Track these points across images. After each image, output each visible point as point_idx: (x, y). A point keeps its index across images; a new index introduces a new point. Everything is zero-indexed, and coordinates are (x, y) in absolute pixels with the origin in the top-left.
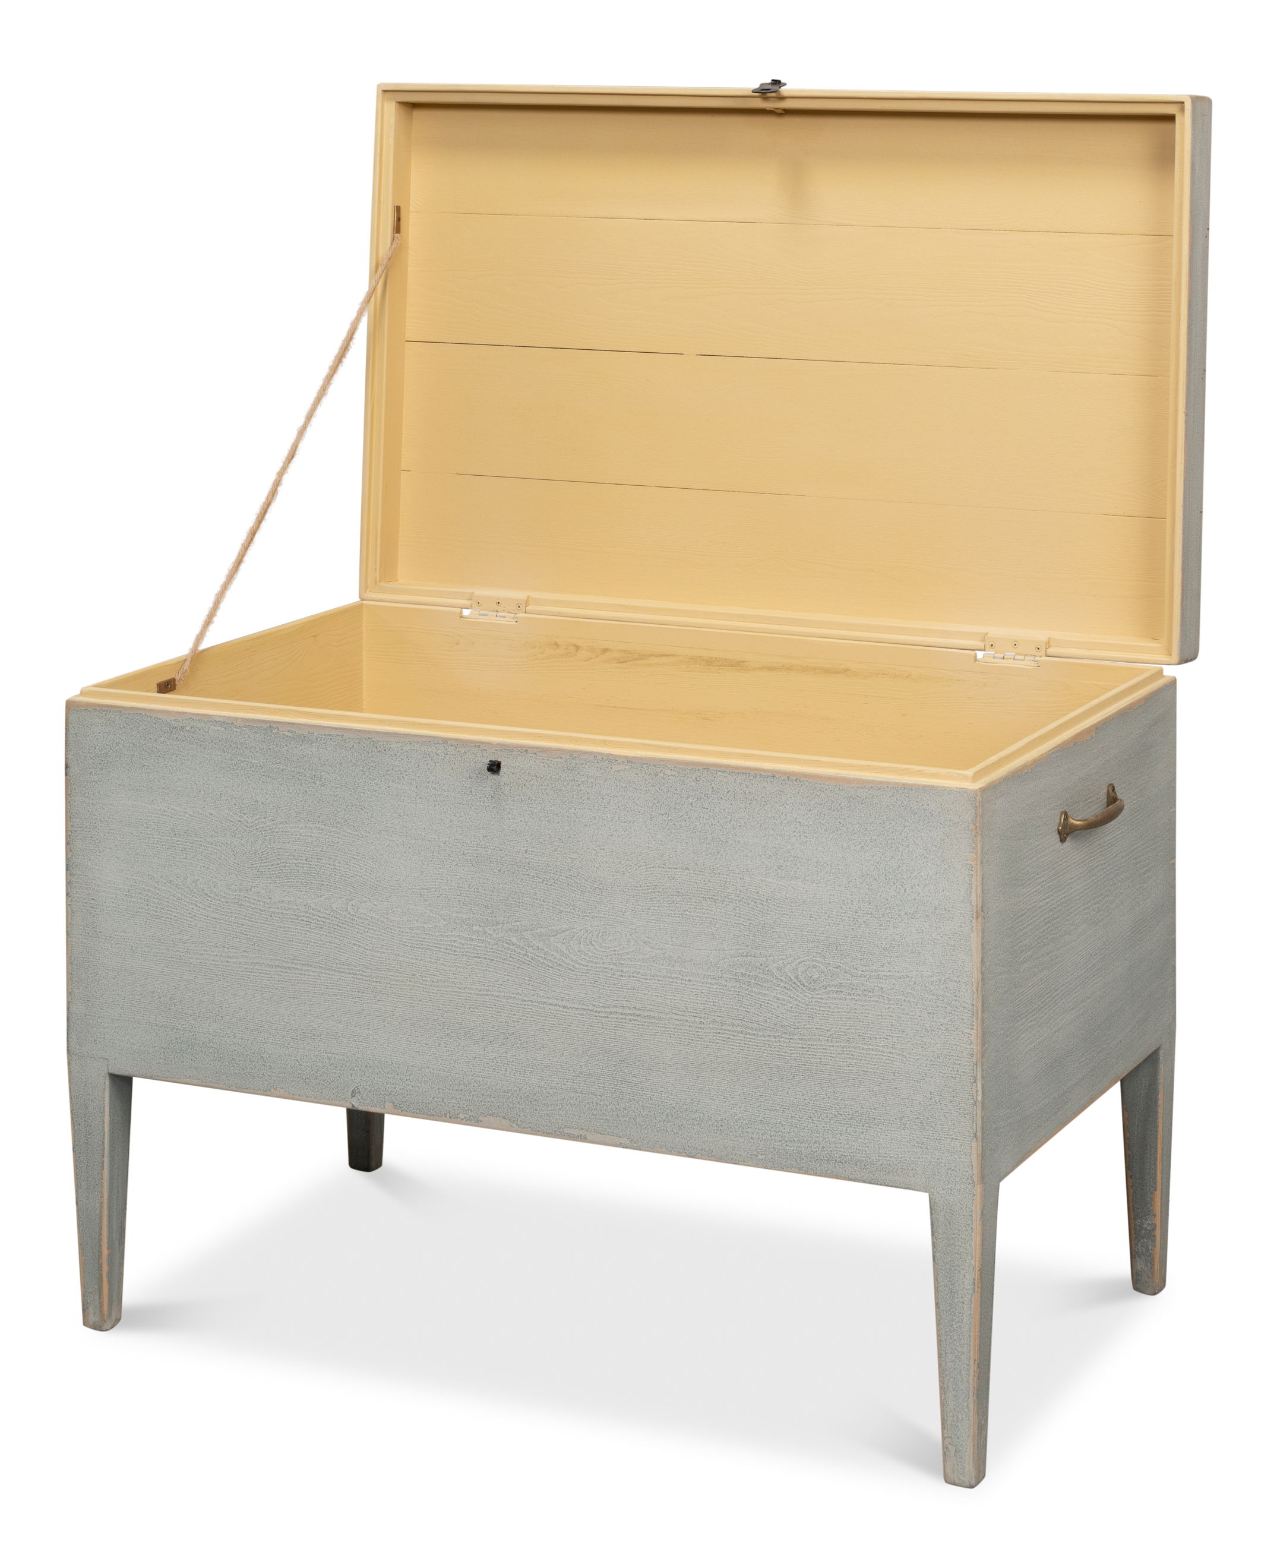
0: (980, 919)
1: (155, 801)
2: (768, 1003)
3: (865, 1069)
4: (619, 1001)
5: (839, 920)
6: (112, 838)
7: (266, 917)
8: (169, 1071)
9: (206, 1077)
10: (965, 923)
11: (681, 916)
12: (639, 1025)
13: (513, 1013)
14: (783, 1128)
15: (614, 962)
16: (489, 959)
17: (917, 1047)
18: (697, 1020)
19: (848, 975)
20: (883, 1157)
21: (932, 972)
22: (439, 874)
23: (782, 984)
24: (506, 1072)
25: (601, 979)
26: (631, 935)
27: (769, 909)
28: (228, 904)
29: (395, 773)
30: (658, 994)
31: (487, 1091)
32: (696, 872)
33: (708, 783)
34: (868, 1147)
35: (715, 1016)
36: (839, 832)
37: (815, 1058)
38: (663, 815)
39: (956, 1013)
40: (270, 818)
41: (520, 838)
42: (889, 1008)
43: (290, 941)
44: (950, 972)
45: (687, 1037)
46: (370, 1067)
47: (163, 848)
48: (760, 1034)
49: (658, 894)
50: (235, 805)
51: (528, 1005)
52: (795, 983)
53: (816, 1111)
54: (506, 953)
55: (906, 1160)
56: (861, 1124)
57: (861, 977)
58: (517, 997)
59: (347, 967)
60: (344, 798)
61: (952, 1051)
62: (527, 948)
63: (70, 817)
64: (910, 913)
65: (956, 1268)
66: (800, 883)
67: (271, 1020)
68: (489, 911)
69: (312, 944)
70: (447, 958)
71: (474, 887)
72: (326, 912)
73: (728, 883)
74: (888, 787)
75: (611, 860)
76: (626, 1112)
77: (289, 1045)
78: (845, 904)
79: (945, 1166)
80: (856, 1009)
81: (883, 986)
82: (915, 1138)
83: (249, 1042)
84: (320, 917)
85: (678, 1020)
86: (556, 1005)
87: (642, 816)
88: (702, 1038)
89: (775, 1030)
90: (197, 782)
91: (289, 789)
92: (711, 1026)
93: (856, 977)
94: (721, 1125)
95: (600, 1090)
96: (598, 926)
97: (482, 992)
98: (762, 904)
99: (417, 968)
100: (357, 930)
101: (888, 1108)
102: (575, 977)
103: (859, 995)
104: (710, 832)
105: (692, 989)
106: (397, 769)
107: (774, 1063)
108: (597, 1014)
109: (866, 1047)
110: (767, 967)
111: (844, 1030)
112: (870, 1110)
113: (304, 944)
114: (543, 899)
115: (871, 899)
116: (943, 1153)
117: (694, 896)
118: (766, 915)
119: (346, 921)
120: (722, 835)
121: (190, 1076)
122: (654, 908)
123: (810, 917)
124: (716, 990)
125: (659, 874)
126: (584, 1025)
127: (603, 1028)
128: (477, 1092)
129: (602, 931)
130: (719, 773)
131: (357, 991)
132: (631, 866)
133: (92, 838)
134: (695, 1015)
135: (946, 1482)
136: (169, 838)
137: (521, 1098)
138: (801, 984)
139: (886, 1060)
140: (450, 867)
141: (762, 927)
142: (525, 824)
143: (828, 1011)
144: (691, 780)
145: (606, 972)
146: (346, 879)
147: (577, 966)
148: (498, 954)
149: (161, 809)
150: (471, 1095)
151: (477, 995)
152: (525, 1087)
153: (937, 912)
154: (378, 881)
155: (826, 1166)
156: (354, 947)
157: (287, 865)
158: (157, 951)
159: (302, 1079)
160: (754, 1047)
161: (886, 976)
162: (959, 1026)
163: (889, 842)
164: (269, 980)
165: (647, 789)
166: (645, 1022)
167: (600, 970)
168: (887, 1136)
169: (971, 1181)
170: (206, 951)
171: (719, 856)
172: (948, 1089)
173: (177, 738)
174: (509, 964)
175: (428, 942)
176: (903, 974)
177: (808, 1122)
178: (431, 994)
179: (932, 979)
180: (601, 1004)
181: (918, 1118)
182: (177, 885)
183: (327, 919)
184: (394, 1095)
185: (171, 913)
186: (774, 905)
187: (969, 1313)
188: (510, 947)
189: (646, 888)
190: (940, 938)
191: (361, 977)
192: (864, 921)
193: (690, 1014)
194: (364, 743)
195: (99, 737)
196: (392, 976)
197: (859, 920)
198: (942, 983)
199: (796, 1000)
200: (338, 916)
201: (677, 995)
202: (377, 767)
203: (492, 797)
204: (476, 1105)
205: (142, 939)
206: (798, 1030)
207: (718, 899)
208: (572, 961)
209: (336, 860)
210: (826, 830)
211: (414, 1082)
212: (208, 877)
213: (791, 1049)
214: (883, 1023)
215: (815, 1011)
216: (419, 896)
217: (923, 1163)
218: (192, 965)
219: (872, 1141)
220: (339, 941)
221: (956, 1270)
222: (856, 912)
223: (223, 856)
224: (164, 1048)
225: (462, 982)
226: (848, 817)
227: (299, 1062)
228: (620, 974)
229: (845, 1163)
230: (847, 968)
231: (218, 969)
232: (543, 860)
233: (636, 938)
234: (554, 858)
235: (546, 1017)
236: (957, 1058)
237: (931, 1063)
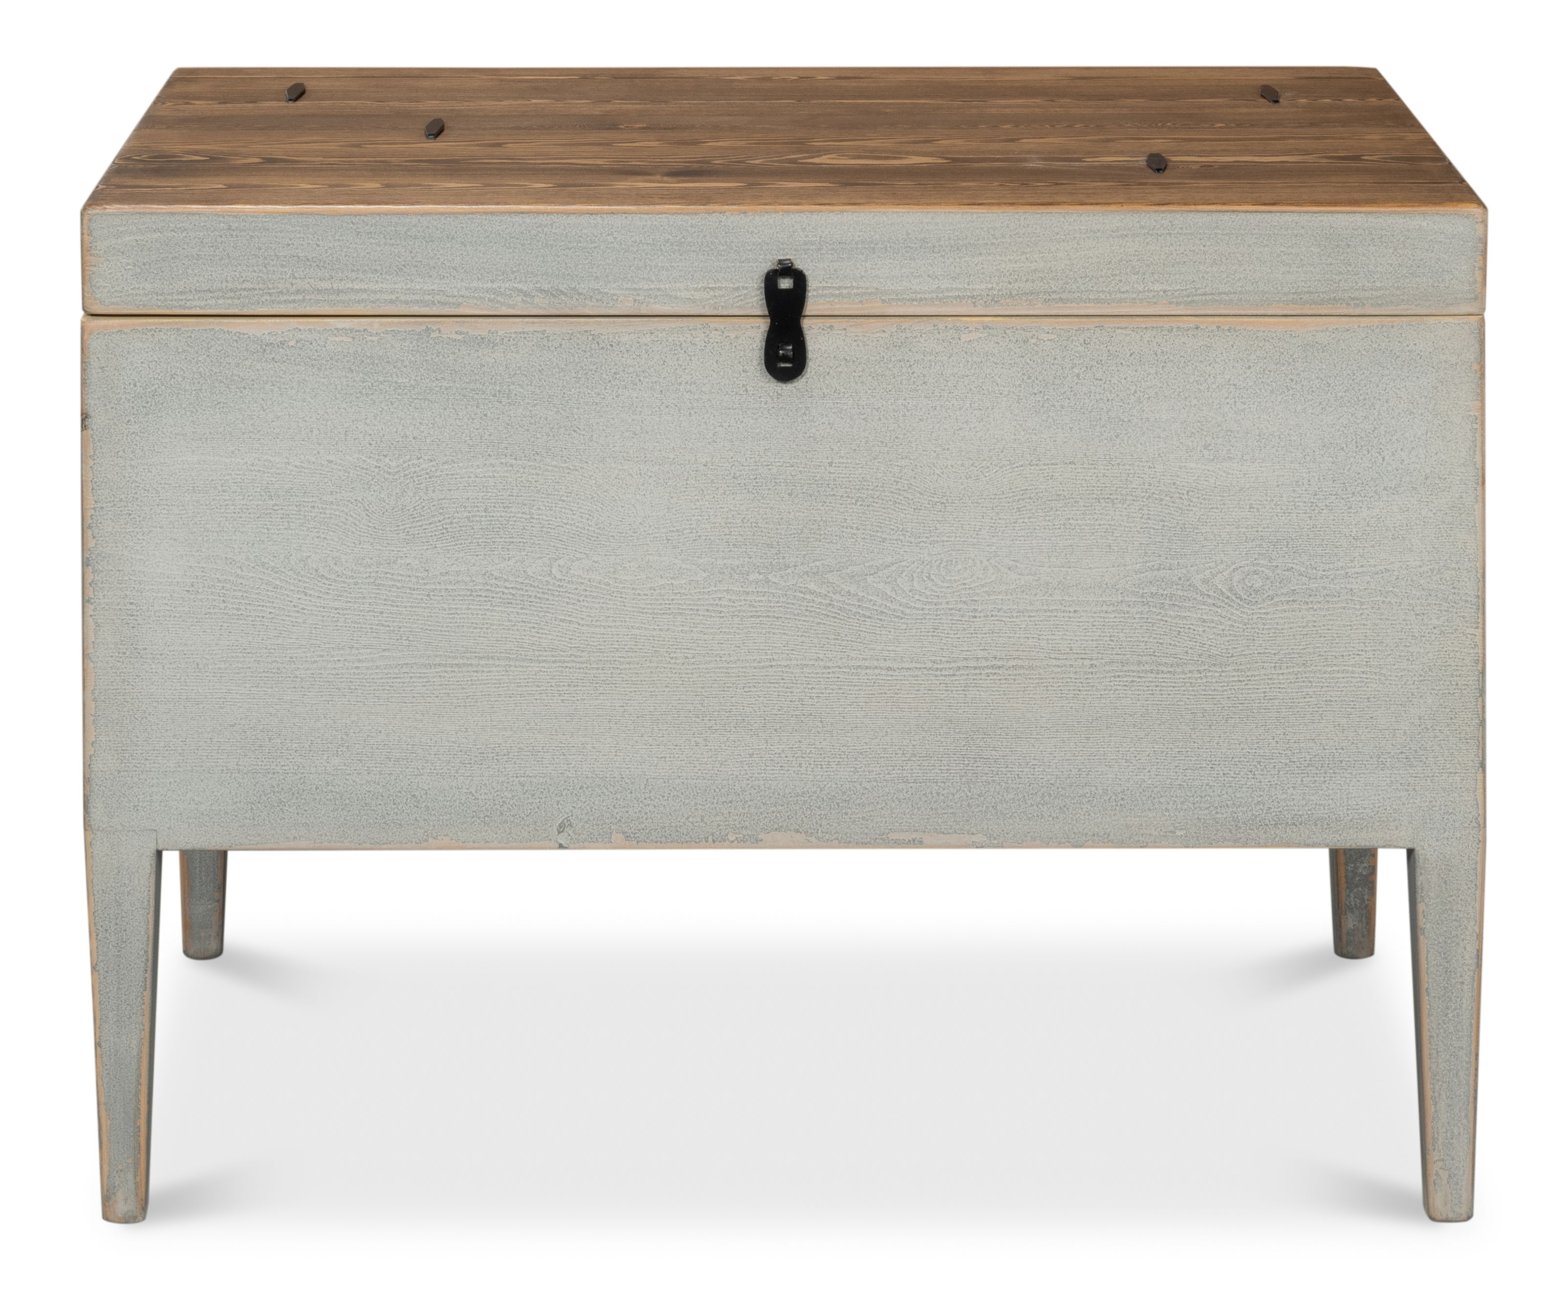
1: (236, 452)
2: (1189, 628)
3: (1328, 699)
4: (971, 651)
5: (1290, 508)
6: (165, 512)
7: (419, 597)
8: (259, 835)
9: (321, 835)
10: (1467, 493)
11: (1062, 527)
12: (1000, 680)
13: (810, 686)
14: (1211, 790)
15: (964, 599)
16: (774, 617)
17: (1400, 660)
18: (1087, 662)
19: (1304, 578)
20: (1354, 809)
21: (1422, 561)
22: (696, 509)
23: (1210, 601)
24: (799, 769)
25: (945, 625)
26: (988, 560)
27: (1192, 504)
28: (358, 586)
29: (627, 375)
30: (1029, 636)
31: (770, 797)
32: (1085, 466)
33: (1102, 346)
34: (1332, 799)
35: (1112, 654)
36: (1291, 392)
37: (1256, 693)
38: (1036, 394)
39: (1455, 610)
40: (426, 458)
41: (821, 447)
42: (1362, 614)
43: (458, 627)
44: (1446, 558)
45: (1072, 688)
46: (587, 788)
47: (250, 518)
48: (1178, 670)
49: (1028, 501)
50: (370, 444)
51: (833, 672)
52: (1228, 598)
53: (1259, 763)
54: (800, 606)
55: (1386, 809)
56: (1322, 771)
57: (1321, 578)
58: (816, 663)
59: (550, 653)
60: (546, 419)
61: (1449, 660)
62: (833, 595)
63: (93, 489)
64: (1391, 488)
65: (1454, 939)
66: (1235, 465)
67: (429, 741)
68: (774, 551)
69: (494, 627)
70: (709, 622)
71: (751, 520)
72: (517, 580)
73: (1131, 475)
74: (1359, 327)
75: (960, 463)
76: (982, 798)
77: (457, 772)
78: (1299, 486)
79: (1440, 809)
80: (1315, 622)
81: (1353, 587)
82: (1398, 779)
83: (393, 777)
84: (508, 588)
85: (1059, 666)
86: (876, 668)
87: (1005, 399)
88: (1093, 686)
89: (1200, 662)
90: (307, 419)
91: (458, 414)
92: (1107, 668)
93: (1315, 578)
94: (1122, 799)
95: (942, 775)
96: (940, 554)
97: (761, 664)
98: (1181, 498)
99: (661, 643)
100: (567, 600)
101: (1360, 745)
102: (904, 626)
103: (1319, 603)
104: (1105, 410)
105: (1079, 622)
106: (631, 370)
107: (1198, 706)
108: (939, 673)
109: (1329, 669)
110: (1188, 580)
111: (1298, 651)
112: (1335, 751)
113: (481, 628)
114: (855, 526)
115: (1336, 475)
116: (1437, 794)
117: (1081, 498)
118: (1186, 512)
119: (549, 590)
120: (1124, 412)
121: (295, 838)
122: (1022, 520)
123: (1250, 508)
124: (1114, 620)
125: (1031, 473)
126: (918, 690)
127: (947, 690)
128: (755, 802)
129: (945, 560)
130: (1119, 331)
131: (566, 684)
132: (988, 467)
133: (130, 515)
134: (1083, 656)
135: (1433, 1219)
136: (260, 503)
137: (823, 800)
138: (1237, 598)
139: (1357, 682)
140: (714, 497)
141: (1181, 528)
142: (828, 427)
143: (1275, 629)
144: (1077, 344)
145: (951, 615)
146: (549, 530)
147: (908, 611)
148: (788, 608)
149: (247, 463)
150: (746, 806)
151: (755, 668)
152: (829, 785)
153: (1428, 482)
154: (599, 528)
155: (1272, 833)
156: (561, 623)
157: (455, 521)
158: (240, 666)
159: (479, 818)
160: (1170, 689)
161: (1357, 573)
162: (1458, 626)
163: (1361, 398)
164: (425, 686)
165: (1013, 361)
166: (1010, 675)
167: (942, 612)
168: (1358, 781)
169: (1475, 825)
170: (322, 656)
171: (1118, 441)
172: (1443, 710)
173: (273, 358)
174: (804, 621)
175: (680, 604)
176: (1381, 568)
177: (1248, 778)
178: (684, 676)
179: (1421, 570)
180: (943, 659)
181: (1402, 753)
182: (273, 568)
183: (519, 589)
184: (626, 822)
185: (264, 609)
186: (1199, 498)
187: (1470, 994)
188: (807, 597)
189: (1011, 495)
190: (1432, 516)
191: (574, 665)
192: (1326, 505)
193: (1076, 656)
194: (578, 339)
195: (141, 368)
196: (621, 657)
197: (1320, 505)
198: (1435, 573)
199: (1229, 619)
200: (536, 584)
201: (1056, 633)
202: (599, 370)
203: (778, 394)
204: (754, 820)
205: (214, 652)
206: (1233, 658)
207: (1117, 499)
208: (900, 605)
209: (533, 506)
210: (1272, 392)
211: (657, 800)
212: (325, 551)
213: (1222, 684)
214: (1352, 635)
215: (1257, 630)
216: (665, 542)
217: (1409, 810)
218: (298, 680)
219: (1339, 791)
220: (537, 618)
221: (1453, 942)
222: (1315, 495)
223: (350, 518)
224: (253, 803)
225: (732, 652)
226: (1303, 371)
227: (473, 796)
228: (971, 614)
229: (1301, 824)
230: (1303, 569)
231: (342, 680)
232: (856, 472)
233: (997, 564)
234: (873, 469)
235: (861, 685)
236: (1455, 667)
237: (1420, 678)
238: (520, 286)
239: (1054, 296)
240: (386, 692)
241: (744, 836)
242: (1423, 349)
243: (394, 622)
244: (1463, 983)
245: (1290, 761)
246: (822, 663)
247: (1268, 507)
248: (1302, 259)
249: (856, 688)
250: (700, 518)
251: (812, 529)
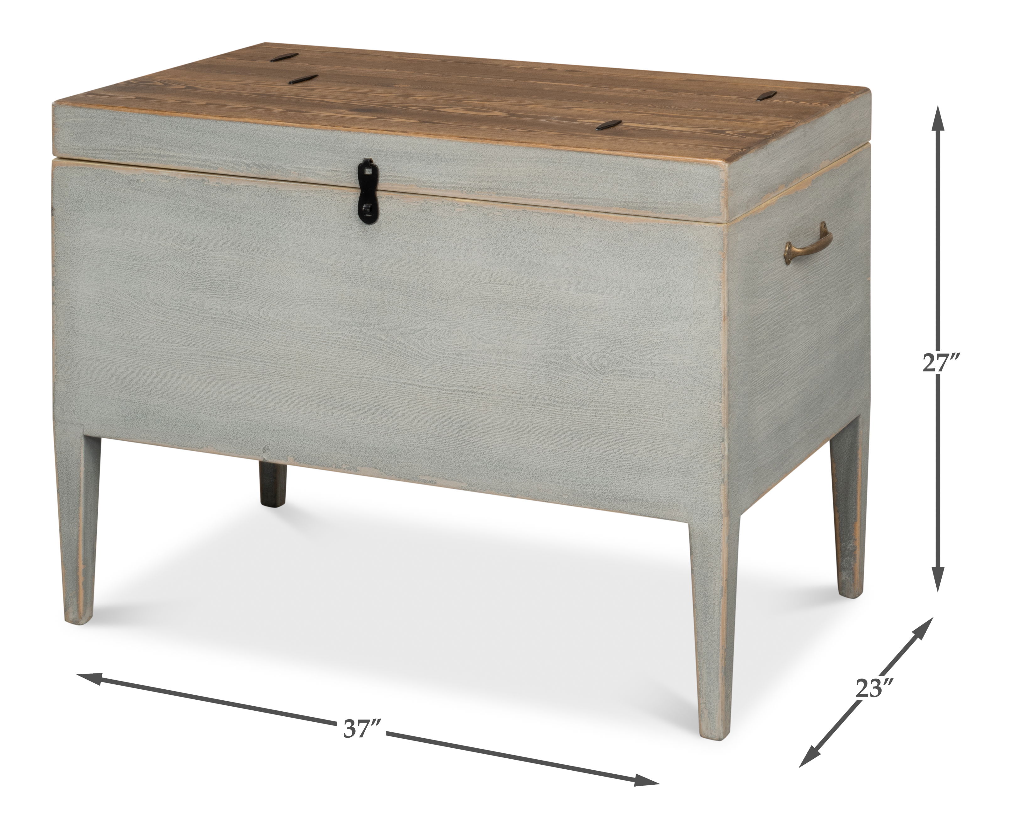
0: (726, 321)
1: (118, 235)
2: (570, 383)
4: (460, 382)
5: (622, 322)
6: (86, 262)
7: (199, 320)
8: (128, 434)
10: (716, 324)
11: (506, 319)
12: (475, 399)
13: (382, 391)
14: (581, 475)
15: (457, 353)
16: (365, 351)
17: (680, 415)
18: (518, 396)
19: (629, 363)
20: (655, 496)
21: (692, 360)
22: (327, 288)
24: (377, 434)
25: (448, 366)
26: (469, 333)
27: (571, 314)
28: (172, 311)
29: (295, 213)
30: (489, 377)
31: (363, 448)
32: (517, 287)
33: (526, 222)
34: (644, 489)
35: (531, 393)
36: (623, 257)
37: (604, 424)
38: (492, 245)
39: (709, 391)
40: (203, 247)
41: (387, 261)
42: (660, 387)
43: (217, 337)
44: (704, 360)
45: (511, 409)
46: (277, 430)
47: (124, 269)
48: (565, 406)
49: (489, 303)
50: (177, 237)
51: (393, 385)
53: (606, 463)
54: (377, 346)
55: (672, 499)
56: (639, 473)
57: (638, 364)
58: (385, 379)
59: (259, 357)
60: (257, 233)
61: (706, 419)
62: (393, 343)
63: (55, 246)
64: (675, 317)
65: (709, 578)
66: (594, 295)
67: (204, 395)
68: (364, 315)
69: (234, 340)
70: (334, 350)
71: (354, 298)
72: (244, 316)
73: (540, 295)
74: (658, 224)
75: (455, 278)
76: (466, 463)
77: (217, 414)
78: (627, 310)
79: (701, 503)
80: (635, 388)
81: (655, 371)
82: (678, 483)
83: (188, 412)
84: (240, 320)
85: (504, 396)
86: (414, 385)
87: (477, 246)
89: (575, 403)
90: (149, 221)
91: (217, 226)
92: (528, 400)
93: (635, 363)
94: (536, 473)
95: (446, 447)
96: (445, 327)
97: (359, 376)
98: (566, 310)
99: (311, 358)
100: (267, 329)
101: (658, 461)
102: (427, 364)
103: (638, 377)
104: (527, 257)
105: (514, 373)
106: (297, 211)
108: (444, 391)
109: (642, 416)
110: (570, 356)
111: (626, 403)
112: (645, 462)
113: (228, 340)
114: (404, 306)
115: (646, 307)
116: (699, 494)
117: (515, 304)
118: (569, 318)
119: (259, 323)
120: (537, 259)
121: (144, 437)
122: (486, 313)
123: (601, 320)
124: (532, 374)
125: (490, 288)
126: (434, 400)
127: (448, 402)
128: (355, 449)
129: (447, 330)
130: (534, 214)
131: (267, 374)
132: (469, 282)
133: (71, 261)
134: (516, 392)
135: (701, 736)
136: (128, 262)
137: (388, 453)
138: (595, 369)
139: (657, 425)
140: (336, 283)
141: (566, 327)
142: (391, 251)
143: (614, 389)
144: (513, 219)
145: (451, 361)
146: (259, 292)
147: (429, 356)
148: (371, 347)
149: (122, 241)
150: (351, 451)
151: (356, 377)
152: (391, 445)
153: (695, 316)
154: (282, 293)
155: (613, 503)
156: (264, 342)
157: (215, 281)
158: (120, 345)
159: (227, 439)
160: (560, 416)
161: (658, 363)
162: (711, 400)
163: (659, 264)
164: (202, 366)
165: (481, 225)
166: (480, 397)
167: (446, 359)
168: (658, 481)
169: (720, 515)
170: (156, 345)
171: (534, 275)
172: (703, 447)
173: (134, 188)
174: (379, 355)
175: (320, 338)
176: (670, 362)
177: (600, 471)
179: (691, 366)
180: (447, 384)
181: (681, 468)
182: (134, 296)
183: (245, 321)
184: (294, 451)
185: (130, 317)
186: (575, 311)
187: (719, 611)
188: (381, 342)
189: (480, 298)
190: (697, 336)
191: (271, 364)
192: (641, 323)
193: (513, 391)
194: (272, 192)
195: (76, 187)
196: (292, 363)
197: (638, 322)
198: (699, 368)
199: (591, 381)
200: (253, 319)
201: (503, 377)
202: (281, 209)
203: (367, 231)
204: (355, 459)
205: (108, 337)
206: (593, 403)
207: (533, 307)
208: (426, 352)
209: (251, 278)
210: (613, 256)
211: (309, 442)
212: (157, 291)
213: (587, 417)
214: (655, 398)
215: (605, 389)
216: (313, 304)
217: (685, 501)
218: (145, 356)
219: (647, 485)
220: (253, 338)
221: (708, 580)
222: (635, 316)
223: (168, 275)
224: (125, 417)
225: (344, 367)
226: (629, 246)
227: (224, 427)
228: (461, 362)
229: (627, 501)
230: (629, 358)
231: (165, 358)
232: (404, 277)
233: (473, 336)
234: (412, 277)
235: (407, 393)
236: (709, 423)
237: (691, 427)
238: (245, 161)
239: (501, 191)
240: (185, 367)
241: (350, 467)
242: (693, 240)
243: (188, 331)
244: (714, 604)
245: (622, 465)
246: (387, 379)
247: (610, 320)
248: (628, 183)
249: (404, 395)
250: (329, 294)
251: (383, 306)
